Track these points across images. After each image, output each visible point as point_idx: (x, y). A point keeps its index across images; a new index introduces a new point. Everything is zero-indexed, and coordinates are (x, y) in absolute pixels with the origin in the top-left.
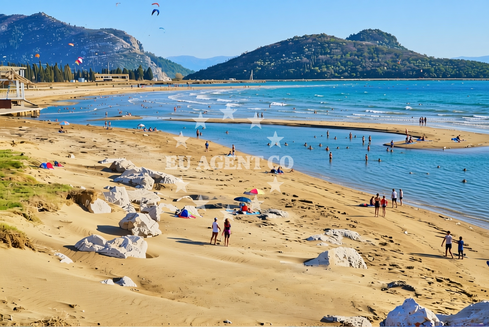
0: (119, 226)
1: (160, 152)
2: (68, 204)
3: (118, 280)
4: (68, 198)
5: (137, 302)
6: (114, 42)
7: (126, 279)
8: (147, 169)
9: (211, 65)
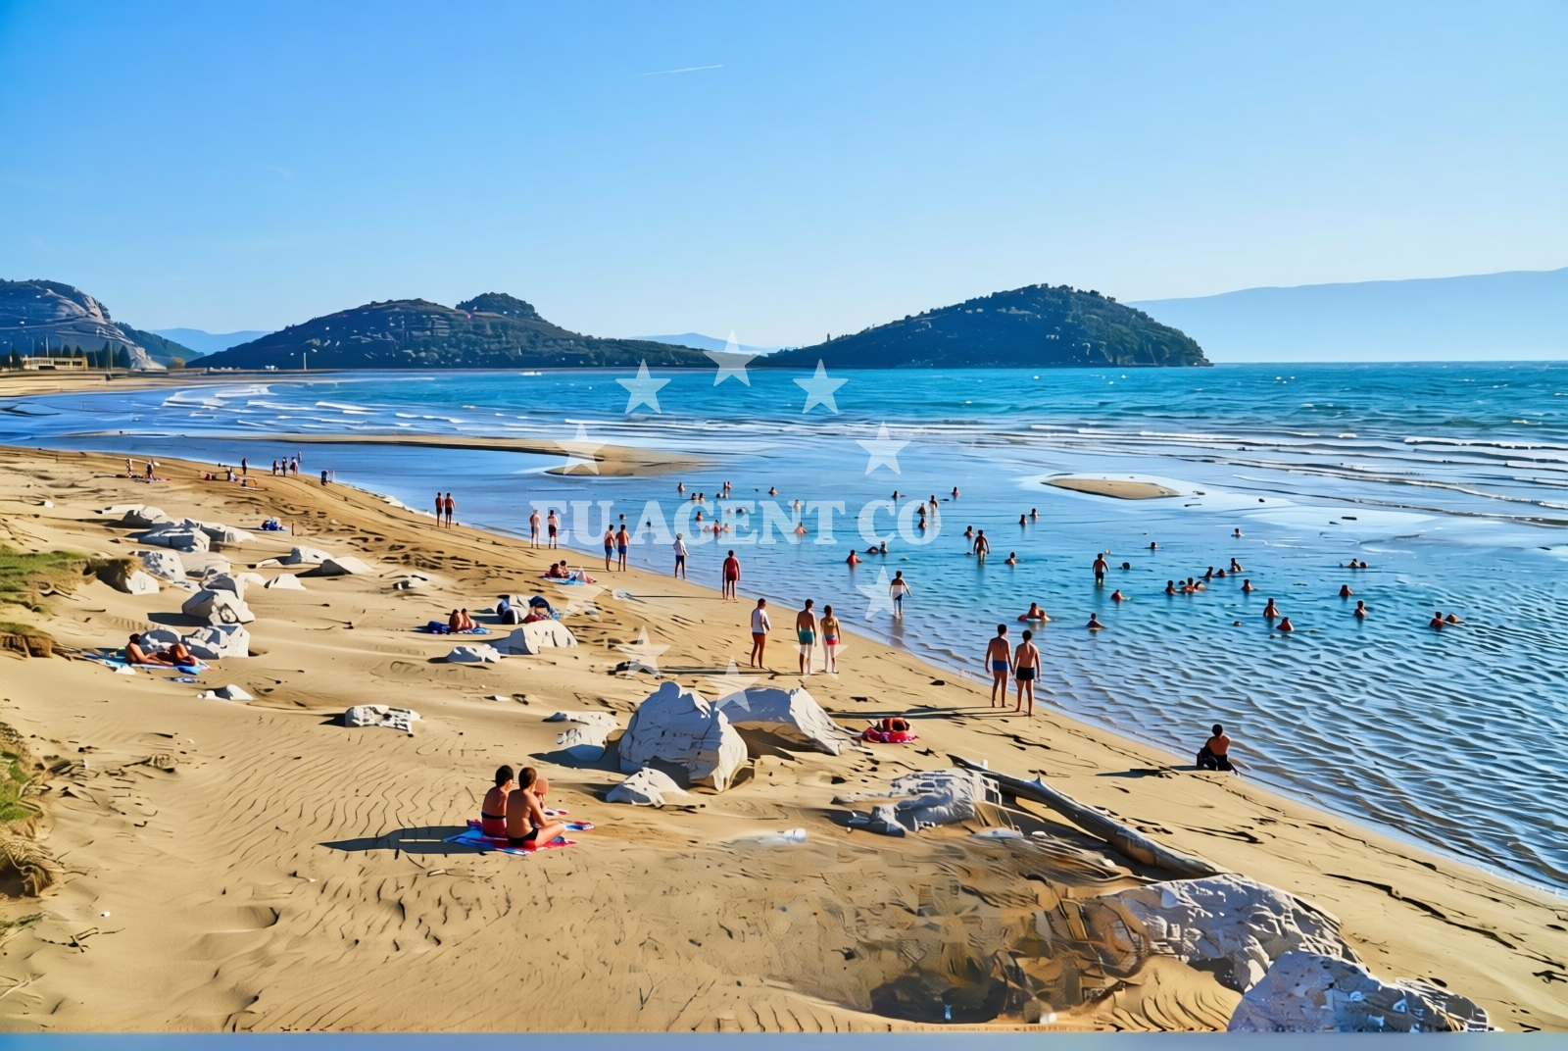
0: (181, 612)
1: (194, 491)
2: (88, 582)
3: (222, 693)
4: (87, 572)
5: (266, 720)
6: (55, 303)
7: (231, 688)
8: (194, 522)
9: (234, 344)
